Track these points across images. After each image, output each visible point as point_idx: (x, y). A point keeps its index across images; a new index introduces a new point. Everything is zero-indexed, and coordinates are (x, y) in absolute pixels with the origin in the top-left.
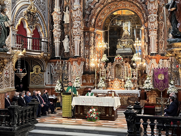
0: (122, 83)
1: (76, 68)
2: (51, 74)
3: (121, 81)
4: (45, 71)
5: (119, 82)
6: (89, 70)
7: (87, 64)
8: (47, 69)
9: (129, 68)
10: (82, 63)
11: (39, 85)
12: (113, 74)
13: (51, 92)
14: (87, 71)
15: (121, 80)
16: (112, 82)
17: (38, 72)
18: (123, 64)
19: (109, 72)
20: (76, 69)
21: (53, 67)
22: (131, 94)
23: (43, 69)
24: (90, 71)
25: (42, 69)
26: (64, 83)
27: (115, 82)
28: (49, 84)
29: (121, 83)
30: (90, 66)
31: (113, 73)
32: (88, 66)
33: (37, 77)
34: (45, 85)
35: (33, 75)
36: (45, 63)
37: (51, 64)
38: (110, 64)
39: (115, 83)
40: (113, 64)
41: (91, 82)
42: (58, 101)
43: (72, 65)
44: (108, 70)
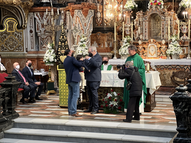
0: (163, 46)
1: (79, 21)
2: (36, 33)
3: (160, 43)
4: (24, 28)
5: (156, 46)
6: (103, 25)
7: (99, 15)
8: (29, 25)
9: (176, 19)
10: (91, 13)
11: (15, 52)
12: (146, 32)
13: (38, 64)
14: (99, 26)
15: (159, 41)
16: (145, 46)
17: (12, 30)
18: (163, 13)
19: (140, 28)
20: (80, 23)
21: (39, 21)
22: (177, 65)
23: (22, 24)
24: (105, 27)
25: (19, 24)
26: (60, 49)
27: (150, 45)
28: (32, 50)
29: (160, 48)
30: (105, 18)
31: (146, 29)
32: (100, 17)
33: (12, 39)
34: (25, 52)
35: (4, 35)
36: (24, 14)
37: (35, 15)
38: (140, 13)
39: (149, 48)
40: (146, 14)
41: (106, 46)
42: (50, 80)
43: (73, 16)
44: (138, 25)
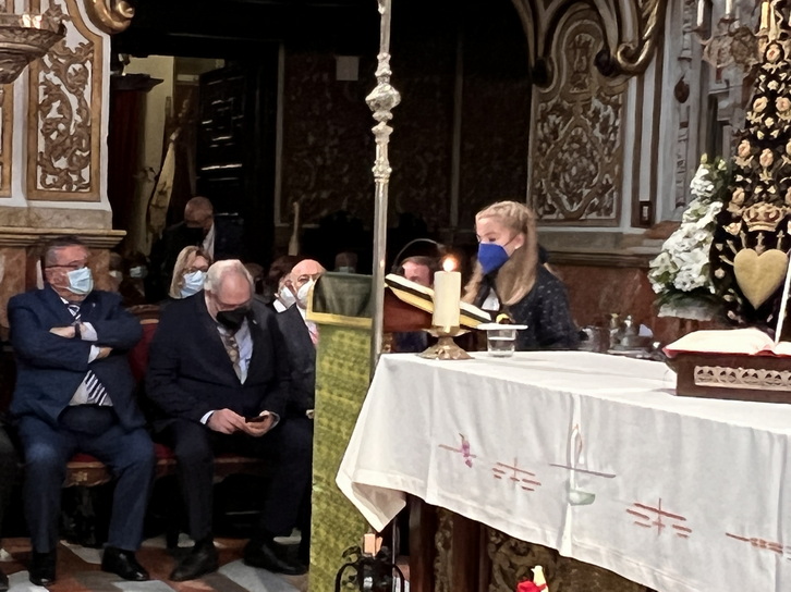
4: (634, 67)
8: (674, 48)
23: (619, 44)
33: (579, 141)
35: (552, 118)
